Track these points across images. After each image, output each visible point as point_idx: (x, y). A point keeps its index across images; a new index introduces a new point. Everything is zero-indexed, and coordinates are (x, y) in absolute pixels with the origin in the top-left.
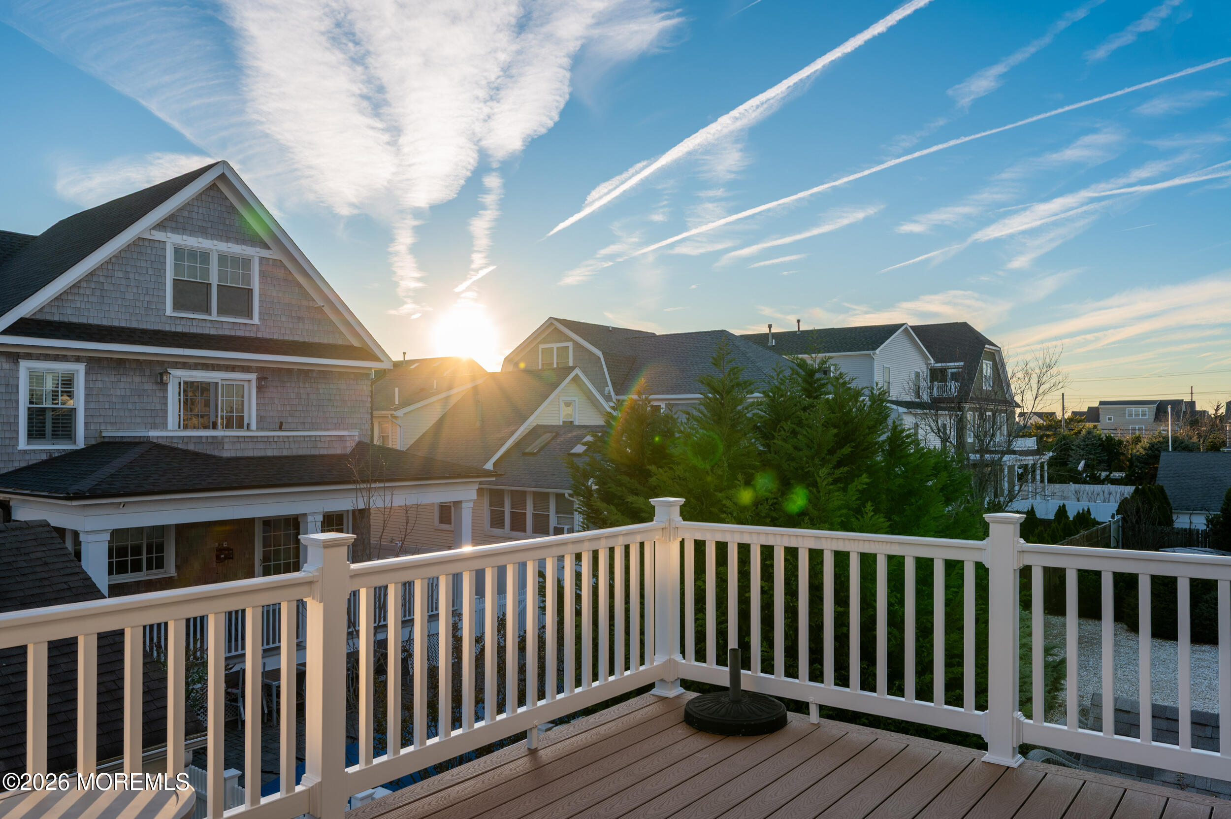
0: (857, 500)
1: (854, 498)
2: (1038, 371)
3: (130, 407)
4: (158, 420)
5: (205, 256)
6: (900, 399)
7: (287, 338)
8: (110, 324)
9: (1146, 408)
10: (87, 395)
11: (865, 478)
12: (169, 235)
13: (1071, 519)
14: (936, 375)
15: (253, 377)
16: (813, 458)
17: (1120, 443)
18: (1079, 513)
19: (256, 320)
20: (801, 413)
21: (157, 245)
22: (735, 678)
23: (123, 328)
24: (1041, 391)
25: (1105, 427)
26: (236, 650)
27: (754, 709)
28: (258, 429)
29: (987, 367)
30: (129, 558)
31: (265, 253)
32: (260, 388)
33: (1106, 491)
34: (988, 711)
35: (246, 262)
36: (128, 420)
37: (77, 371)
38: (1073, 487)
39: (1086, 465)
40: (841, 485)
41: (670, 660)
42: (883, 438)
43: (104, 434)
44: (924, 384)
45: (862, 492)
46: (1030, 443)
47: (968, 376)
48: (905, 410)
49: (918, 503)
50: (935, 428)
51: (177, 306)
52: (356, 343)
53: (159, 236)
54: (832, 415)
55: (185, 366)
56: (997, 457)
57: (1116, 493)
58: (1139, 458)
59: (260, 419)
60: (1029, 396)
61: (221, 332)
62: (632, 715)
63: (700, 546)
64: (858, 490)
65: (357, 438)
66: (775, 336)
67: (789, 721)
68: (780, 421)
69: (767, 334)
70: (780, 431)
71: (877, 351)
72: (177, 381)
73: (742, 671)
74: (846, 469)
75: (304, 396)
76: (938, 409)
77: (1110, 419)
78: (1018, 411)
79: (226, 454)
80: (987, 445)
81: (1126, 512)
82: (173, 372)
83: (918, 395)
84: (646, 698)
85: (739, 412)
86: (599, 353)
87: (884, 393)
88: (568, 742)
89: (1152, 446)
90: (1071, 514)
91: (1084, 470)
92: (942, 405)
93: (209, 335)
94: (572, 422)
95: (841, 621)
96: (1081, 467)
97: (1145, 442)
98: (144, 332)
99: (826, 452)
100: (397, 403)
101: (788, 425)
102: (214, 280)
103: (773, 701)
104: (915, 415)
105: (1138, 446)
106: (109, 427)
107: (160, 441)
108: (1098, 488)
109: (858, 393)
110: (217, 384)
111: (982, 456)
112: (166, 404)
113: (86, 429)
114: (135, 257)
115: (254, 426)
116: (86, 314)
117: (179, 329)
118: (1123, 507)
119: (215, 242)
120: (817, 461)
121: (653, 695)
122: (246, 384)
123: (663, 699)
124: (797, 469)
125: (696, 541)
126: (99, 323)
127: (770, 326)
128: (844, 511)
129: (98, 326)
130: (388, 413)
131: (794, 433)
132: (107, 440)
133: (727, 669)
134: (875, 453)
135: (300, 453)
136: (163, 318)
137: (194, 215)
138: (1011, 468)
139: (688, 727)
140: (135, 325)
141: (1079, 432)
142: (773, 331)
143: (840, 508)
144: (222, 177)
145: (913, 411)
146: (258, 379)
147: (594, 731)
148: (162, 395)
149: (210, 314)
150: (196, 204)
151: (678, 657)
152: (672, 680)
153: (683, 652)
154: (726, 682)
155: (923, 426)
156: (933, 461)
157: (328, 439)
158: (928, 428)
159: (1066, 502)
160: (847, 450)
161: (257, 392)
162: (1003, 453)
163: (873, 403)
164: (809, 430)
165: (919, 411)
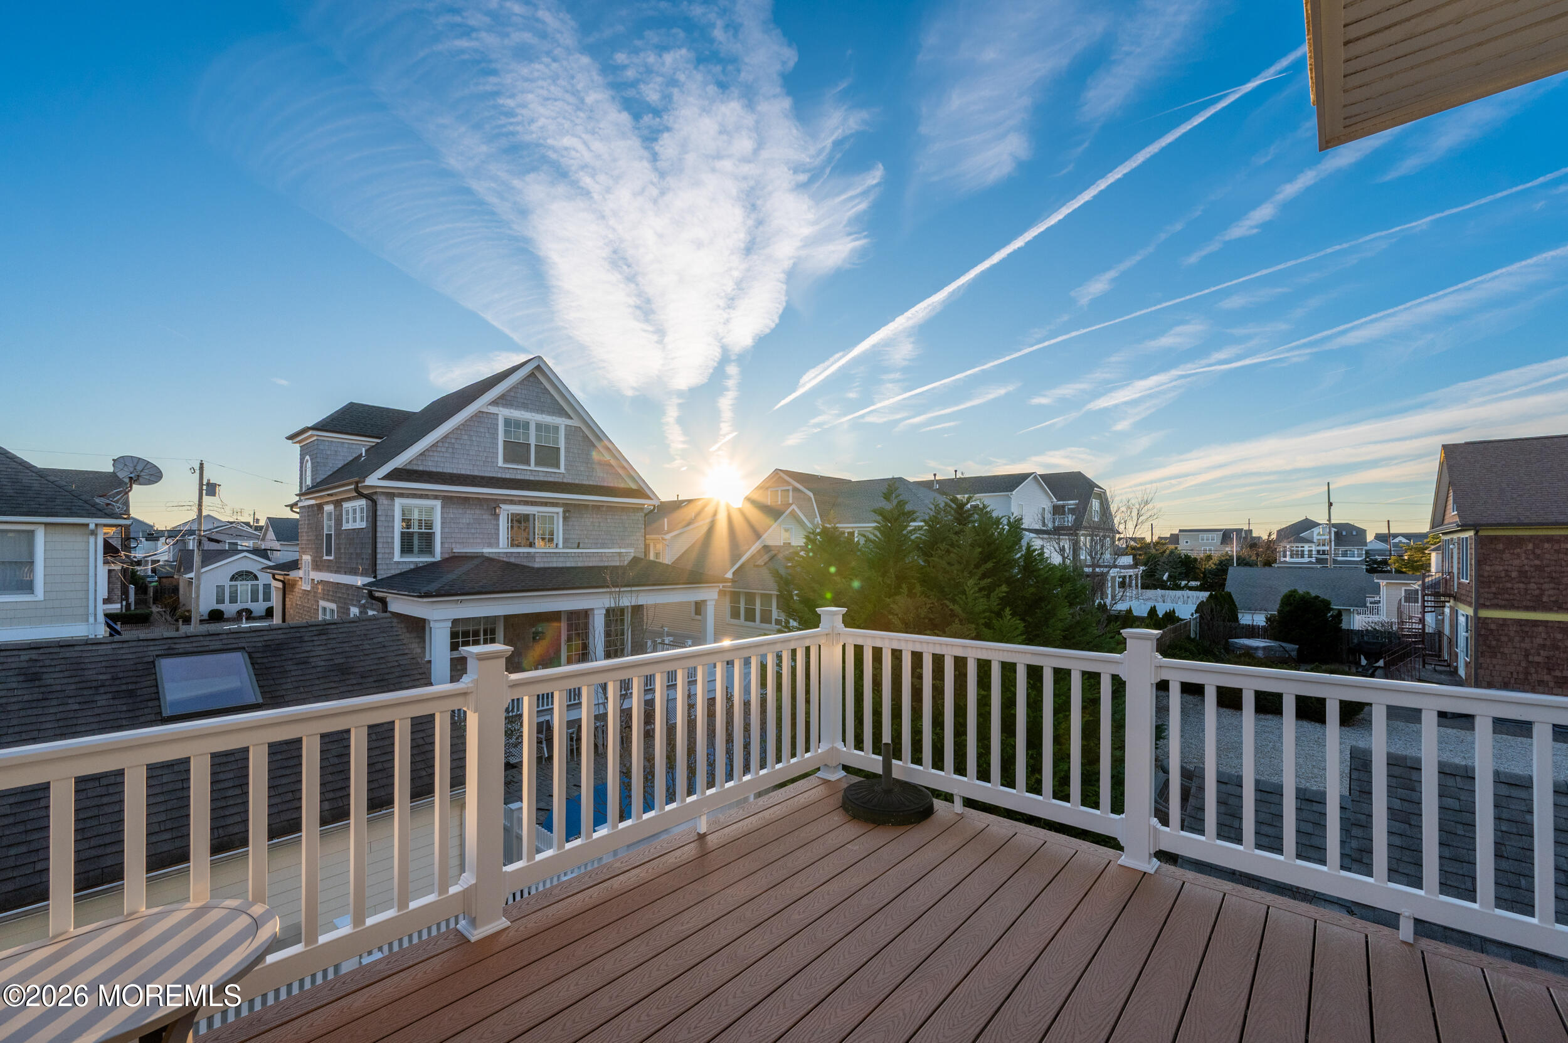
0: (998, 605)
1: (995, 604)
2: (1138, 506)
3: (473, 531)
4: (493, 541)
5: (526, 425)
6: (1031, 528)
7: (584, 483)
8: (459, 472)
9: (1215, 535)
10: (442, 523)
11: (1004, 588)
12: (501, 409)
13: (1161, 616)
14: (1057, 510)
15: (560, 510)
16: (963, 572)
17: (1195, 560)
18: (1166, 612)
19: (562, 470)
20: (955, 538)
21: (492, 416)
22: (887, 766)
23: (468, 475)
24: (1140, 521)
25: (1184, 547)
26: (548, 705)
27: (903, 799)
28: (563, 548)
29: (1095, 504)
30: (471, 639)
31: (569, 422)
32: (565, 518)
33: (1185, 596)
34: (1123, 816)
35: (556, 428)
36: (472, 541)
37: (436, 506)
38: (1159, 592)
39: (1169, 576)
40: (986, 593)
41: (832, 748)
42: (1019, 555)
43: (454, 551)
44: (1048, 516)
45: (1001, 599)
46: (1128, 560)
47: (1081, 511)
48: (1034, 535)
49: (1047, 608)
50: (1057, 548)
51: (505, 460)
52: (634, 486)
53: (493, 409)
54: (977, 538)
55: (512, 502)
56: (1105, 570)
57: (1193, 597)
58: (1210, 572)
59: (565, 540)
60: (1131, 525)
61: (537, 479)
62: (796, 799)
63: (859, 649)
64: (999, 598)
65: (633, 555)
66: (938, 482)
67: (935, 810)
68: (937, 543)
69: (932, 481)
70: (936, 550)
71: (1014, 493)
72: (506, 513)
73: (894, 761)
74: (989, 580)
75: (597, 524)
76: (1060, 535)
77: (1187, 542)
78: (1118, 536)
79: (537, 565)
80: (1098, 561)
81: (1202, 611)
82: (503, 506)
83: (1044, 524)
84: (812, 781)
85: (904, 535)
86: (811, 495)
87: (1019, 521)
88: (735, 826)
89: (1221, 562)
90: (1160, 614)
91: (1167, 581)
92: (1063, 532)
93: (529, 480)
94: (789, 543)
95: (984, 703)
96: (1165, 577)
97: (1215, 559)
98: (483, 478)
99: (972, 566)
100: (666, 529)
101: (943, 546)
102: (533, 442)
103: (922, 791)
104: (1042, 539)
105: (1210, 563)
106: (458, 546)
107: (491, 556)
108: (1179, 593)
109: (998, 521)
110: (534, 515)
111: (1094, 570)
112: (498, 530)
113: (442, 547)
114: (476, 425)
115: (561, 545)
116: (442, 465)
117: (508, 476)
118: (1200, 608)
119: (533, 414)
120: (966, 574)
121: (818, 778)
122: (555, 516)
123: (826, 782)
124: (949, 580)
125: (855, 646)
126: (451, 472)
127: (935, 475)
128: (987, 614)
129: (451, 474)
130: (659, 537)
131: (948, 552)
132: (456, 555)
133: (881, 758)
134: (1012, 567)
135: (591, 565)
136: (496, 468)
137: (518, 395)
138: (1113, 578)
139: (844, 813)
140: (476, 473)
141: (1164, 552)
142: (937, 478)
143: (984, 611)
144: (538, 367)
145: (1041, 536)
146: (564, 512)
147: (760, 815)
148: (495, 523)
149: (530, 466)
150: (519, 387)
151: (840, 745)
152: (834, 765)
153: (844, 740)
154: (879, 770)
155: (1048, 547)
156: (1059, 574)
157: (610, 555)
158: (1052, 548)
159: (1156, 604)
160: (990, 565)
161: (563, 521)
162: (1111, 567)
163: (1010, 528)
164: (959, 549)
165: (1045, 536)
